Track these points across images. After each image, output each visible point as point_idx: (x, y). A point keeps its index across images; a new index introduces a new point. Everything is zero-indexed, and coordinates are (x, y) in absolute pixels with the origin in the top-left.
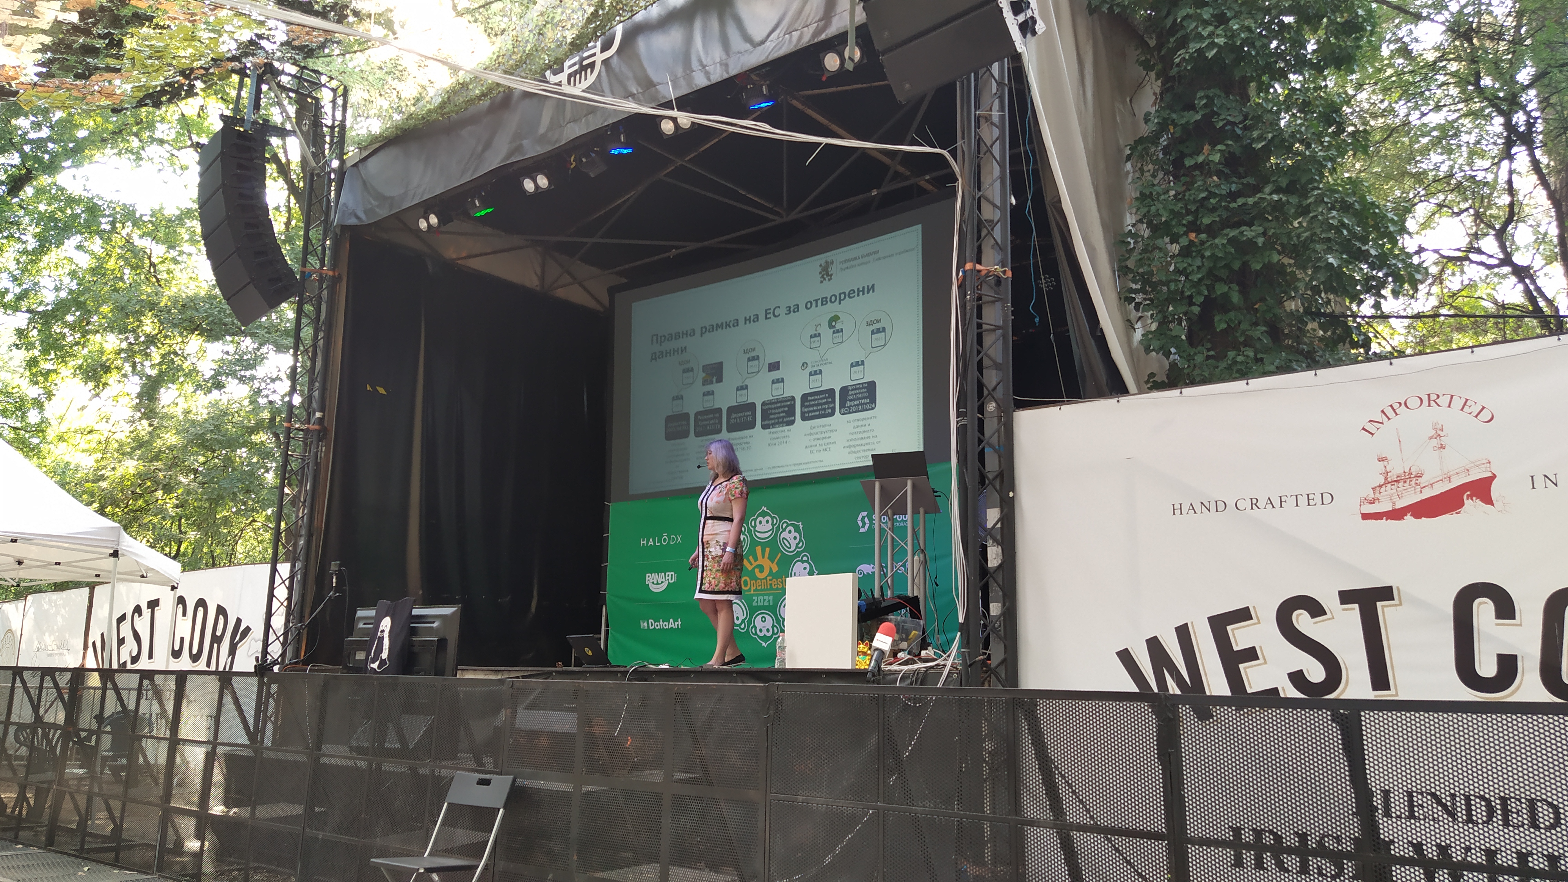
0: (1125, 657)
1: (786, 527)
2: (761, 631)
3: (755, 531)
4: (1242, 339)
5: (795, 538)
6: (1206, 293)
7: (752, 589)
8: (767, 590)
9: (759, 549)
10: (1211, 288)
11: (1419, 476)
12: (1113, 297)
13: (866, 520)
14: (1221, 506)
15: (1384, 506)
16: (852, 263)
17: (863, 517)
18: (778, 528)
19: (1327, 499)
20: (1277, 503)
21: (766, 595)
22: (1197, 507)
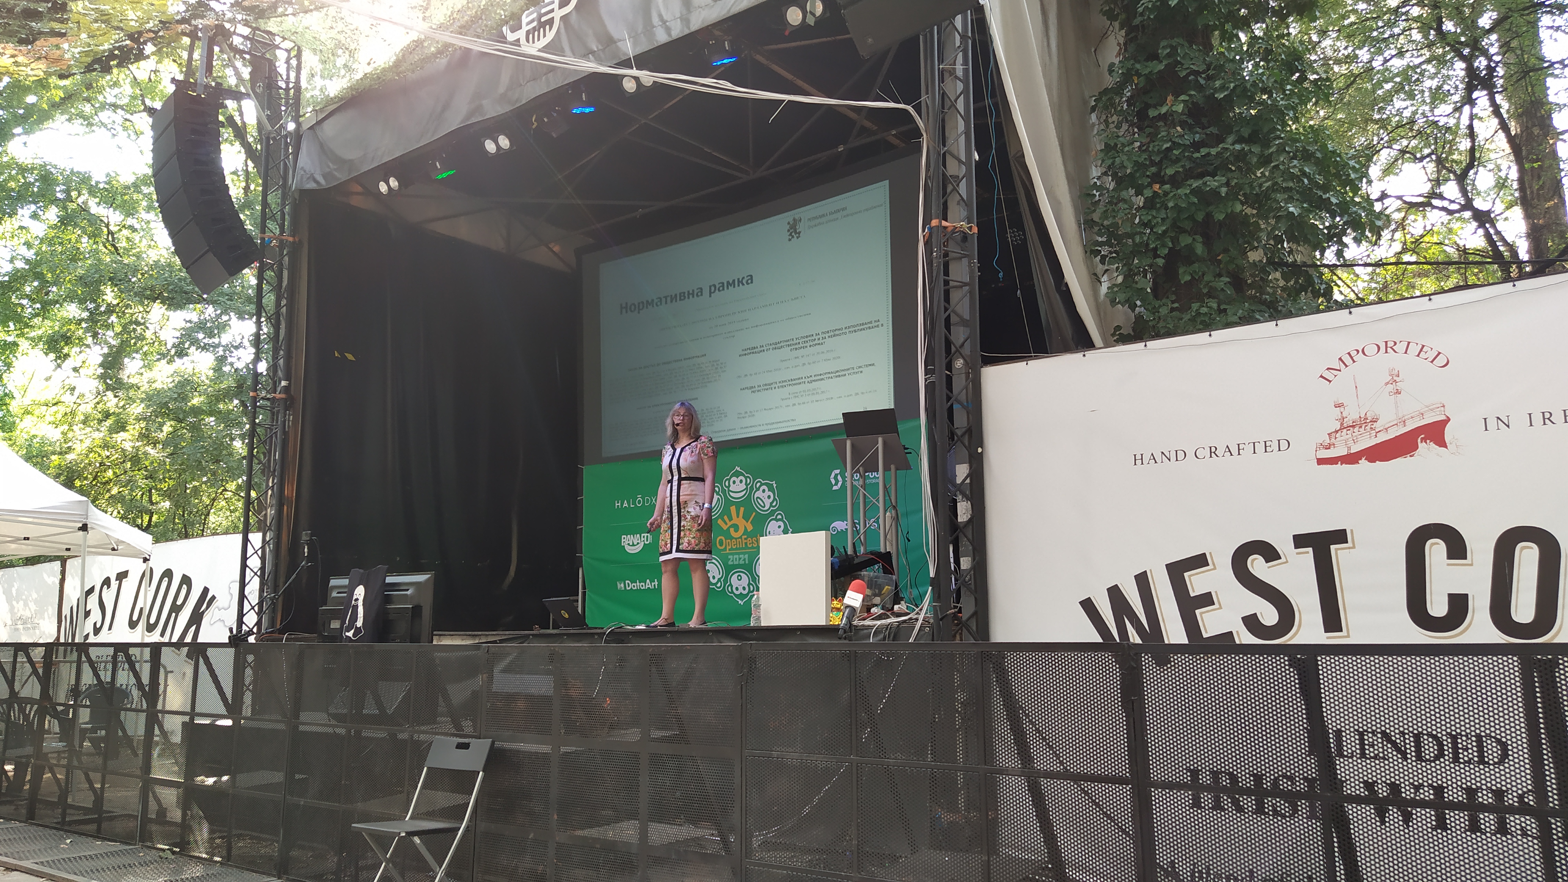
0: (1088, 606)
1: (760, 486)
2: (737, 589)
3: (729, 490)
4: (1205, 291)
5: (769, 497)
6: (1170, 245)
7: (728, 548)
8: (743, 548)
9: (733, 509)
10: (1175, 240)
11: (1374, 421)
12: (1078, 251)
13: (839, 478)
14: (1181, 455)
15: (1340, 451)
16: (820, 220)
17: (836, 475)
18: (752, 487)
19: (1284, 445)
20: (1235, 451)
21: (742, 553)
22: (1158, 457)
